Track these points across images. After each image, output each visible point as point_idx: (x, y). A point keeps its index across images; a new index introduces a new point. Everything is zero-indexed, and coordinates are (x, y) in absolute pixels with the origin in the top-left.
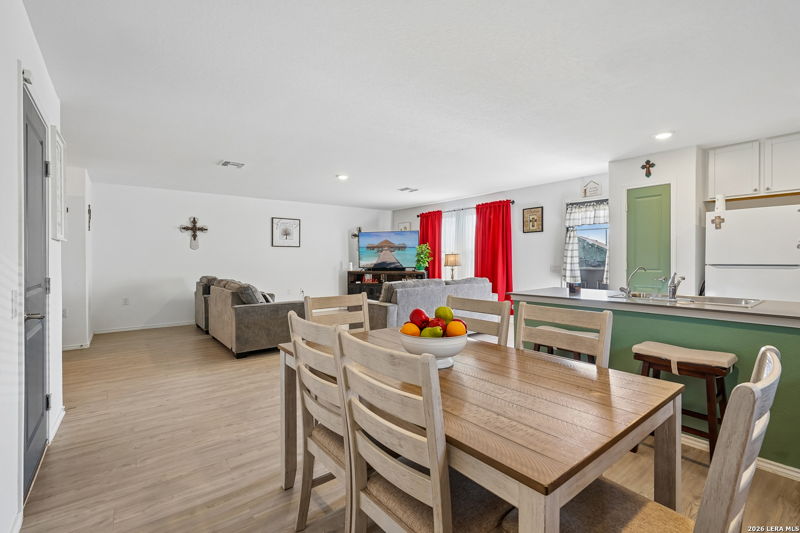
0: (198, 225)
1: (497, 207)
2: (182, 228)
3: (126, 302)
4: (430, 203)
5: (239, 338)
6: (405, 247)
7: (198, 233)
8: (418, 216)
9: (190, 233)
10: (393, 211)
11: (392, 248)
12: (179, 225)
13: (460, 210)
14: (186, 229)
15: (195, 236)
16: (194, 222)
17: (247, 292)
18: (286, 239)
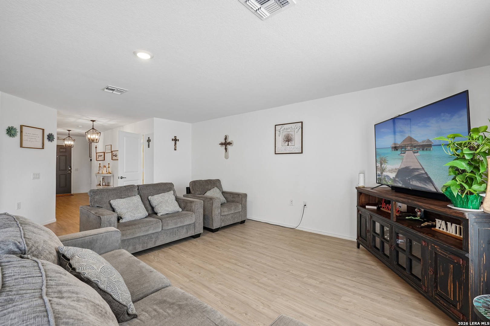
0: (229, 139)
6: (430, 146)
7: (228, 146)
9: (224, 147)
11: (415, 147)
14: (222, 144)
15: (226, 149)
18: (288, 145)
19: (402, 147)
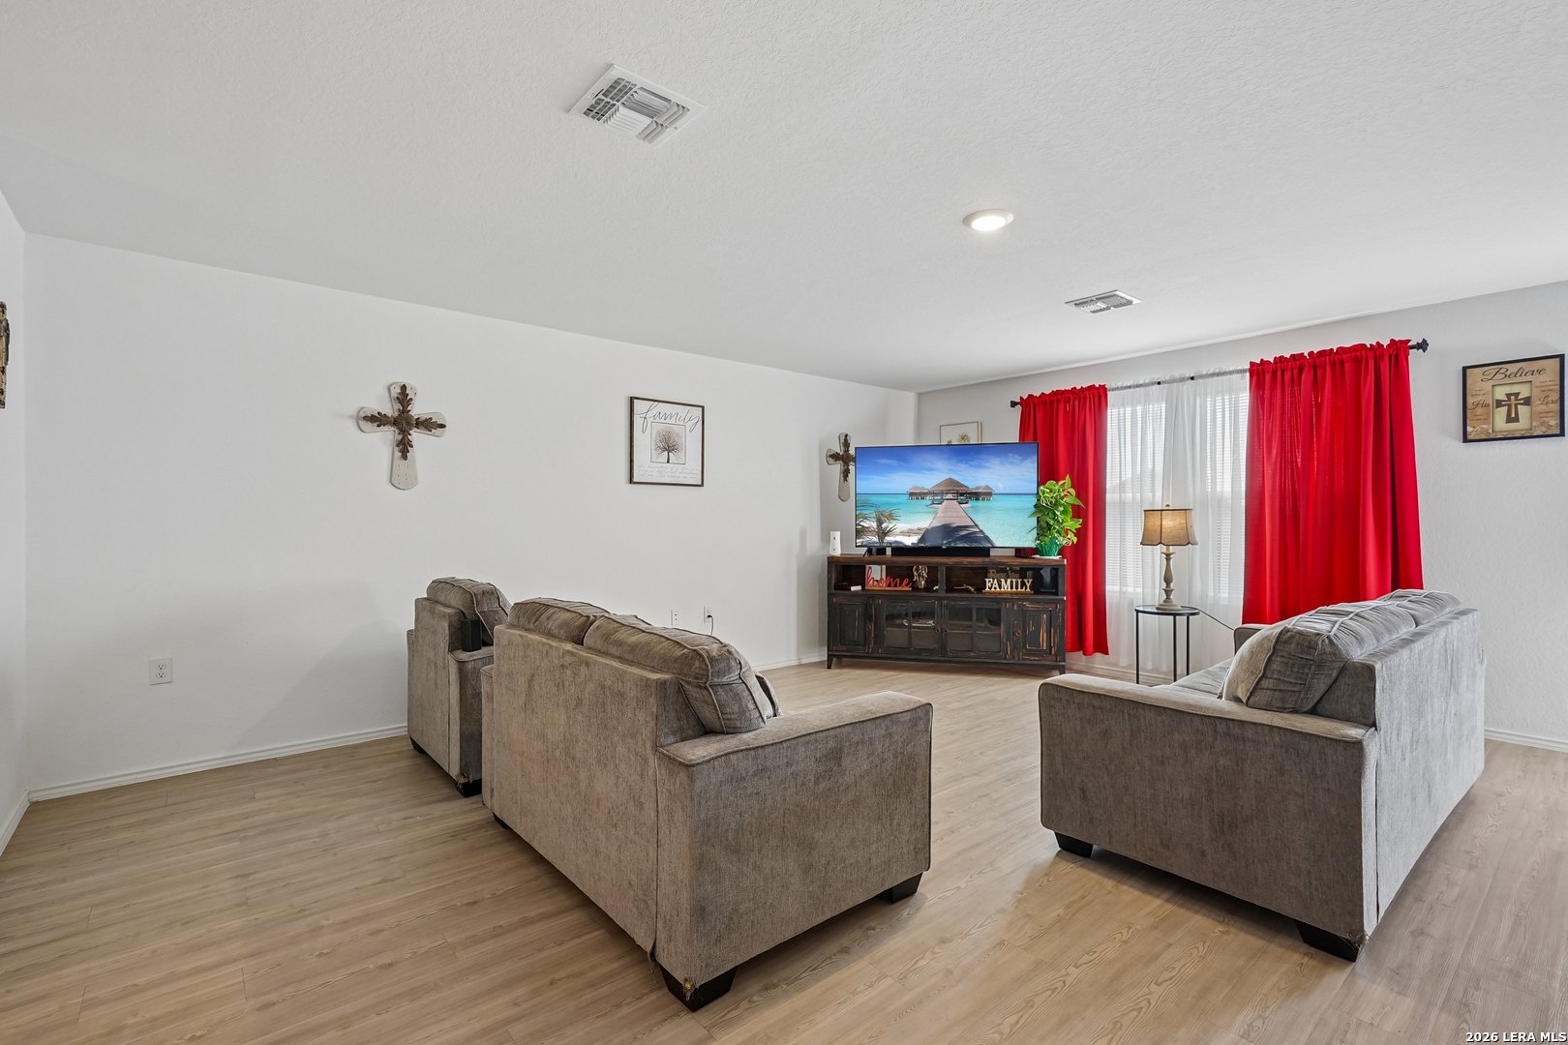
0: (417, 410)
1: (1348, 366)
2: (366, 418)
3: (161, 674)
4: (1054, 366)
5: (703, 909)
6: (990, 494)
7: (416, 436)
8: (1013, 404)
9: (389, 434)
10: (920, 394)
11: (962, 494)
12: (353, 410)
13: (1182, 380)
14: (378, 420)
15: (404, 447)
16: (403, 398)
17: (725, 680)
18: (668, 462)
19: (934, 494)
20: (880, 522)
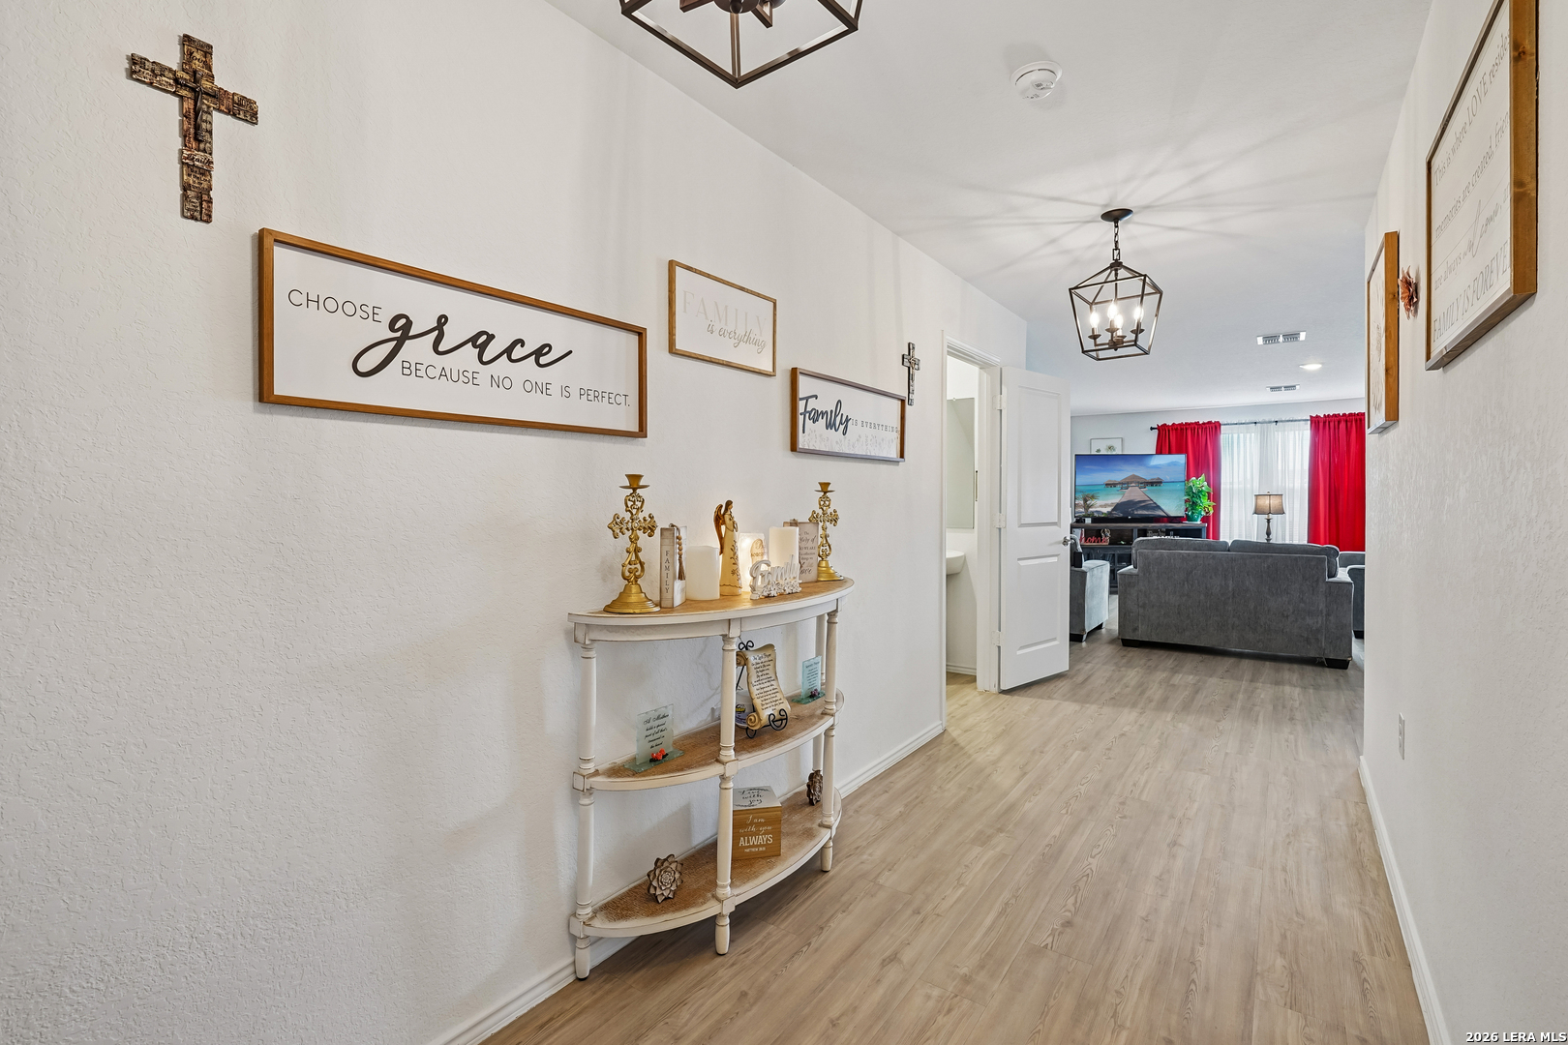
8: (1152, 429)
13: (1270, 422)
19: (1123, 484)
20: (1085, 501)
